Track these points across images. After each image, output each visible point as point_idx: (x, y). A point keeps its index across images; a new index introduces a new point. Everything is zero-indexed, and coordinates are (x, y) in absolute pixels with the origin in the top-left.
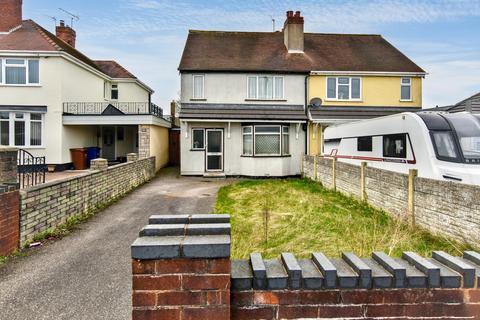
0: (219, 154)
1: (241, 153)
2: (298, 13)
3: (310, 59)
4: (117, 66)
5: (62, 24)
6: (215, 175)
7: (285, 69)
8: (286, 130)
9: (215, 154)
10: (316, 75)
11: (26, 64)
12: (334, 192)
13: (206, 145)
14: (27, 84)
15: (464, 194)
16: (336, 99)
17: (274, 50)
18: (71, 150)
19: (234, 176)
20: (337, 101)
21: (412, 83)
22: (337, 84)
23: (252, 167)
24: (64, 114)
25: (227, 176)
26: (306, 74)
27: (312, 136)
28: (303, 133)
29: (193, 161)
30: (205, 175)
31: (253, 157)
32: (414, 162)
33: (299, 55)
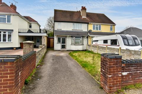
0: (65, 44)
1: (71, 44)
2: (85, 7)
3: (88, 20)
4: (31, 18)
5: (12, 4)
6: (64, 50)
7: (82, 22)
8: (83, 38)
9: (64, 44)
10: (90, 24)
11: (6, 17)
12: (98, 54)
13: (61, 42)
14: (7, 23)
15: (132, 52)
16: (95, 30)
17: (79, 16)
18: (20, 43)
19: (69, 50)
20: (95, 31)
21: (113, 27)
22: (95, 26)
23: (74, 48)
24: (19, 32)
25: (67, 50)
26: (88, 23)
27: (89, 40)
28: (87, 39)
29: (57, 46)
30: (61, 50)
31: (75, 45)
32: (119, 46)
33: (85, 18)
